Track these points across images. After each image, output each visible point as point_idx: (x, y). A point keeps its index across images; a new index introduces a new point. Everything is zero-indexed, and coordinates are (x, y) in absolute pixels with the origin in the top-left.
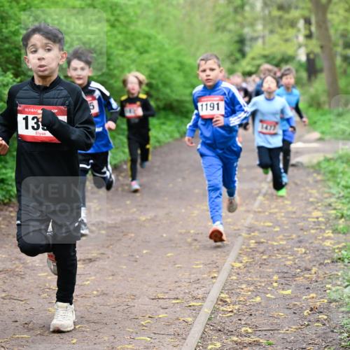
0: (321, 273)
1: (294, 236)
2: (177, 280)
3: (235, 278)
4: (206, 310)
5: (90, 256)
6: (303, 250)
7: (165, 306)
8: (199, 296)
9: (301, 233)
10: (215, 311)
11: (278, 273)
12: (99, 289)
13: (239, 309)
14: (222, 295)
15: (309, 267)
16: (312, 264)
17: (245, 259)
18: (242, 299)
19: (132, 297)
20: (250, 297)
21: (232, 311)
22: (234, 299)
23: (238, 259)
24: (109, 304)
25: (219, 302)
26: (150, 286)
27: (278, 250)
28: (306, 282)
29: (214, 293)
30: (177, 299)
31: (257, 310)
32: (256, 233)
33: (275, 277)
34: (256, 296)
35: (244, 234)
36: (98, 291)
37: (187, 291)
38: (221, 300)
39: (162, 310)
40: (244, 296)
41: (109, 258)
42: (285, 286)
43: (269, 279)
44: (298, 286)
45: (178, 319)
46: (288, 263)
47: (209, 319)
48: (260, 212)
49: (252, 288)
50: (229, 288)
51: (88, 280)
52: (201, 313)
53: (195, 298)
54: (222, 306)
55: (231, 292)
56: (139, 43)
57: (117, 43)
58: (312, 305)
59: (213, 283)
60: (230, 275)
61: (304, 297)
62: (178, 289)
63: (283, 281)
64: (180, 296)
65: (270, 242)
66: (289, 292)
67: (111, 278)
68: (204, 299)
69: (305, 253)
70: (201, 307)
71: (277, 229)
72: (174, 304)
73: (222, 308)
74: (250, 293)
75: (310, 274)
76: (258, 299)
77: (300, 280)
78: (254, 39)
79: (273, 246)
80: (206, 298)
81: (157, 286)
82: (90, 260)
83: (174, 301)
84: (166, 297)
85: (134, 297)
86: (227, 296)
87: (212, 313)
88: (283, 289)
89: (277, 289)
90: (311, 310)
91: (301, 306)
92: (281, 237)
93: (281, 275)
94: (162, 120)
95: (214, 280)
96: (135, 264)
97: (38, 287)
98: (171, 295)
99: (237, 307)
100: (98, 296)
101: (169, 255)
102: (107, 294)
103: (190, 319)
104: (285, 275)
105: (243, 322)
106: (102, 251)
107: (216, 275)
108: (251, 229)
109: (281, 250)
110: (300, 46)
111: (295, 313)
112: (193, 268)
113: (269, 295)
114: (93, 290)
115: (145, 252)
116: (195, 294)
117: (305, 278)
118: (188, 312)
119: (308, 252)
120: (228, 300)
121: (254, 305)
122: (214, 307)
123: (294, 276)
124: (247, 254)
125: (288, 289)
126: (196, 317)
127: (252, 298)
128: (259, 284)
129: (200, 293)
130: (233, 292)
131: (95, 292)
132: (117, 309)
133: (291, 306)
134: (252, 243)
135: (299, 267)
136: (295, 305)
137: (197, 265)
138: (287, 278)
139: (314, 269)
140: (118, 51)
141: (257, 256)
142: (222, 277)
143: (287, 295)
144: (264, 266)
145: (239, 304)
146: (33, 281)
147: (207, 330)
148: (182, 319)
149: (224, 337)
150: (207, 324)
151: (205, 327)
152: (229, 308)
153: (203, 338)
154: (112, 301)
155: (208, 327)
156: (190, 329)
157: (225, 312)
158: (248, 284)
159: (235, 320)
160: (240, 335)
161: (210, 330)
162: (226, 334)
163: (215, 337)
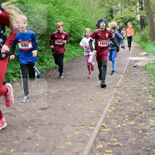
0: (147, 114)
1: (135, 98)
2: (83, 117)
3: (109, 116)
4: (96, 131)
5: (44, 107)
6: (139, 104)
7: (78, 129)
8: (93, 125)
9: (138, 97)
11: (128, 114)
13: (110, 131)
14: (103, 124)
15: (142, 112)
16: (143, 110)
17: (113, 108)
18: (112, 126)
19: (63, 125)
20: (115, 125)
21: (107, 132)
22: (108, 126)
23: (110, 108)
25: (102, 127)
26: (71, 120)
27: (128, 104)
28: (140, 118)
29: (99, 124)
30: (83, 126)
31: (119, 131)
32: (118, 97)
33: (127, 116)
34: (118, 125)
35: (113, 97)
36: (48, 122)
37: (87, 122)
38: (103, 126)
39: (76, 131)
40: (112, 124)
41: (53, 108)
42: (131, 120)
43: (124, 117)
44: (137, 120)
45: (83, 135)
46: (133, 110)
47: (98, 135)
48: (120, 87)
49: (116, 121)
50: (106, 121)
51: (43, 118)
52: (94, 132)
53: (91, 126)
54: (103, 129)
55: (107, 123)
57: (56, 13)
58: (143, 128)
59: (99, 119)
60: (106, 115)
61: (139, 125)
62: (83, 121)
63: (130, 118)
64: (84, 125)
65: (124, 101)
66: (133, 123)
67: (54, 117)
68: (95, 126)
69: (140, 105)
70: (93, 130)
71: (128, 95)
72: (82, 128)
73: (103, 130)
74: (115, 123)
75: (142, 115)
76: (119, 126)
77: (138, 117)
79: (125, 102)
81: (74, 120)
82: (45, 109)
83: (82, 127)
84: (78, 125)
85: (64, 125)
86: (105, 124)
87: (99, 132)
88: (130, 121)
89: (127, 121)
90: (143, 130)
91: (138, 129)
92: (129, 98)
93: (129, 115)
95: (99, 118)
96: (65, 110)
97: (21, 121)
98: (81, 124)
99: (109, 129)
100: (48, 125)
101: (79, 106)
102: (52, 124)
103: (89, 135)
104: (131, 115)
105: (112, 136)
106: (50, 105)
107: (100, 115)
108: (116, 95)
109: (129, 104)
110: (137, 14)
111: (135, 132)
112: (90, 112)
113: (124, 124)
115: (69, 105)
116: (91, 123)
117: (140, 116)
118: (88, 131)
119: (141, 105)
120: (106, 126)
121: (117, 129)
122: (100, 129)
123: (135, 116)
124: (114, 106)
125: (132, 121)
126: (91, 134)
127: (117, 125)
128: (119, 119)
129: (93, 123)
130: (108, 123)
131: (47, 123)
132: (57, 130)
133: (134, 129)
134: (116, 101)
135: (137, 112)
136: (135, 128)
137: (92, 111)
138: (132, 116)
139: (144, 113)
141: (119, 107)
142: (103, 116)
143: (132, 124)
144: (121, 111)
145: (111, 128)
146: (19, 118)
147: (96, 139)
148: (85, 135)
149: (104, 143)
150: (96, 137)
151: (96, 138)
152: (106, 130)
153: (95, 143)
154: (54, 127)
155: (97, 138)
156: (89, 139)
157: (104, 132)
158: (115, 119)
159: (109, 135)
160: (111, 142)
161: (98, 139)
162: (105, 141)
163: (100, 143)
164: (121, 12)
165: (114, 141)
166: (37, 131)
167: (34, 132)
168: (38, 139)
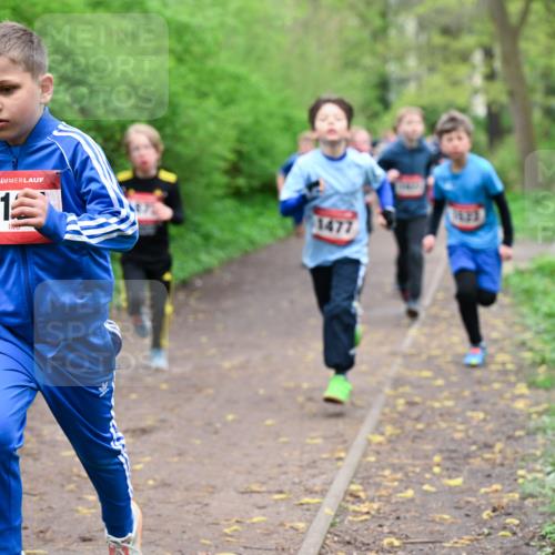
0: (509, 452)
1: (467, 393)
2: (280, 461)
3: (372, 459)
4: (328, 511)
5: (143, 425)
6: (481, 415)
7: (261, 504)
8: (317, 488)
9: (477, 388)
10: (341, 512)
11: (441, 451)
12: (157, 477)
13: (379, 509)
14: (354, 487)
15: (490, 441)
16: (494, 438)
17: (389, 430)
18: (384, 492)
19: (210, 490)
20: (397, 490)
21: (368, 513)
22: (371, 493)
23: (378, 430)
24: (172, 500)
25: (349, 498)
26: (238, 472)
27: (441, 415)
28: (486, 467)
29: (340, 484)
30: (281, 492)
31: (408, 511)
32: (407, 389)
33: (437, 459)
34: (406, 488)
35: (388, 391)
36: (155, 480)
37: (297, 480)
38: (351, 495)
39: (257, 511)
40: (386, 488)
41: (172, 427)
42: (452, 471)
43: (427, 462)
44: (473, 473)
45: (282, 525)
46: (458, 436)
47: (332, 525)
48: (412, 355)
49: (399, 475)
50: (363, 475)
51: (139, 463)
52: (320, 514)
53: (310, 492)
54: (353, 503)
55: (366, 481)
56: (222, 87)
57: (187, 88)
58: (494, 502)
59: (339, 468)
60: (365, 455)
61: (483, 490)
62: (283, 477)
63: (448, 464)
64: (286, 488)
65: (429, 403)
66: (457, 482)
67: (176, 459)
68: (323, 493)
69: (484, 420)
70: (318, 507)
71: (440, 382)
72: (276, 501)
73: (352, 507)
74: (396, 484)
75: (493, 453)
76: (410, 493)
77: (476, 462)
78: (403, 81)
79: (433, 409)
80: (327, 491)
81: (250, 473)
82: (144, 431)
83: (277, 497)
84: (264, 489)
85: (213, 490)
86: (360, 487)
87: (336, 516)
88: (450, 477)
89: (439, 476)
90: (494, 510)
91: (477, 504)
92: (446, 394)
93: (446, 455)
94: (258, 209)
95: (340, 463)
96: (214, 437)
98: (273, 485)
99: (376, 506)
100: (155, 488)
101: (269, 422)
102: (169, 485)
103: (301, 525)
104: (454, 455)
105: (386, 530)
106: (162, 416)
107: (342, 455)
108: (398, 382)
109: (446, 414)
110: (476, 92)
111: (467, 515)
112: (308, 444)
113: (426, 487)
114: (148, 479)
115: (230, 417)
116: (310, 484)
117: (483, 459)
118: (299, 513)
119: (488, 418)
120: (362, 495)
121: (403, 503)
122: (340, 506)
123: (468, 456)
124: (394, 422)
125: (457, 477)
126: (309, 522)
127: (401, 492)
128: (411, 469)
129: (317, 484)
130: (371, 481)
131: (151, 482)
132: (186, 508)
133: (462, 503)
134: (401, 404)
135: (474, 443)
136: (468, 502)
137: (313, 438)
138: (455, 459)
139: (499, 446)
140: (187, 101)
141: (409, 424)
142: (352, 458)
143: (456, 487)
144: (418, 440)
145: (379, 501)
146: (52, 464)
147: (328, 542)
148: (288, 525)
149: (355, 553)
150: (329, 532)
151: (326, 538)
152: (364, 508)
154: (178, 496)
155: (329, 536)
156: (302, 541)
157: (356, 513)
158: (395, 468)
159: (373, 526)
160: (380, 550)
161: (333, 542)
162: (358, 549)
163: (341, 553)
164: (420, 87)
165: (392, 549)
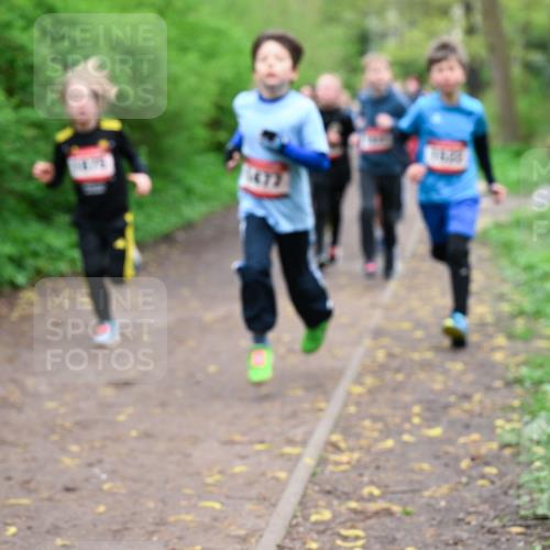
0: (488, 402)
1: (445, 344)
3: (353, 410)
4: (309, 461)
7: (244, 454)
8: (298, 438)
10: (322, 461)
11: (420, 402)
12: (140, 427)
13: (359, 461)
14: (334, 437)
15: (469, 392)
16: (473, 388)
17: (369, 381)
18: (364, 443)
19: (193, 440)
20: (377, 440)
21: (348, 463)
22: (352, 443)
23: (358, 381)
25: (330, 448)
26: (220, 423)
27: (421, 366)
28: (464, 417)
29: (320, 435)
30: (262, 442)
31: (388, 461)
33: (416, 409)
34: (387, 438)
35: (367, 342)
36: (138, 430)
37: (278, 431)
38: (332, 446)
39: (239, 461)
40: (366, 437)
42: (431, 421)
43: (406, 412)
44: (452, 423)
45: (263, 474)
46: (437, 387)
47: (314, 475)
49: (379, 426)
50: (344, 425)
52: (300, 465)
53: (291, 442)
54: (334, 453)
55: (347, 431)
56: (205, 41)
58: (473, 451)
59: (319, 419)
60: (346, 405)
61: (462, 440)
62: (264, 428)
63: (427, 415)
64: (267, 438)
68: (304, 443)
69: (463, 371)
70: (298, 457)
72: (258, 451)
73: (332, 457)
74: (376, 434)
76: (390, 443)
77: (455, 413)
81: (231, 424)
82: (127, 383)
83: (259, 447)
84: (245, 439)
85: (196, 440)
86: (341, 438)
87: (318, 465)
88: (429, 427)
89: (419, 427)
90: (473, 459)
91: (456, 454)
92: (425, 345)
93: (426, 405)
95: (320, 415)
96: (196, 388)
98: (254, 436)
99: (356, 456)
100: (138, 439)
102: (152, 436)
103: (282, 475)
105: (366, 479)
107: (323, 406)
108: (378, 333)
112: (289, 395)
113: (406, 438)
114: (131, 429)
115: (212, 368)
116: (291, 435)
117: (462, 410)
120: (343, 445)
121: (383, 453)
122: (321, 456)
123: (447, 407)
126: (291, 472)
127: (382, 441)
128: (391, 419)
129: (298, 434)
130: (352, 431)
131: (134, 433)
132: (170, 458)
133: (441, 453)
134: (381, 355)
135: (453, 393)
136: (447, 452)
137: (294, 389)
139: (477, 397)
142: (332, 409)
143: (435, 437)
147: (310, 492)
148: (270, 475)
149: (335, 502)
150: (310, 481)
151: (306, 488)
152: (344, 458)
153: (304, 503)
154: (161, 446)
155: (310, 486)
156: (282, 491)
157: (337, 463)
158: (375, 419)
159: (353, 475)
160: (361, 499)
161: (313, 491)
162: (338, 498)
163: (322, 503)
165: (372, 498)
166: (100, 462)
167: (90, 465)
168: (101, 490)
